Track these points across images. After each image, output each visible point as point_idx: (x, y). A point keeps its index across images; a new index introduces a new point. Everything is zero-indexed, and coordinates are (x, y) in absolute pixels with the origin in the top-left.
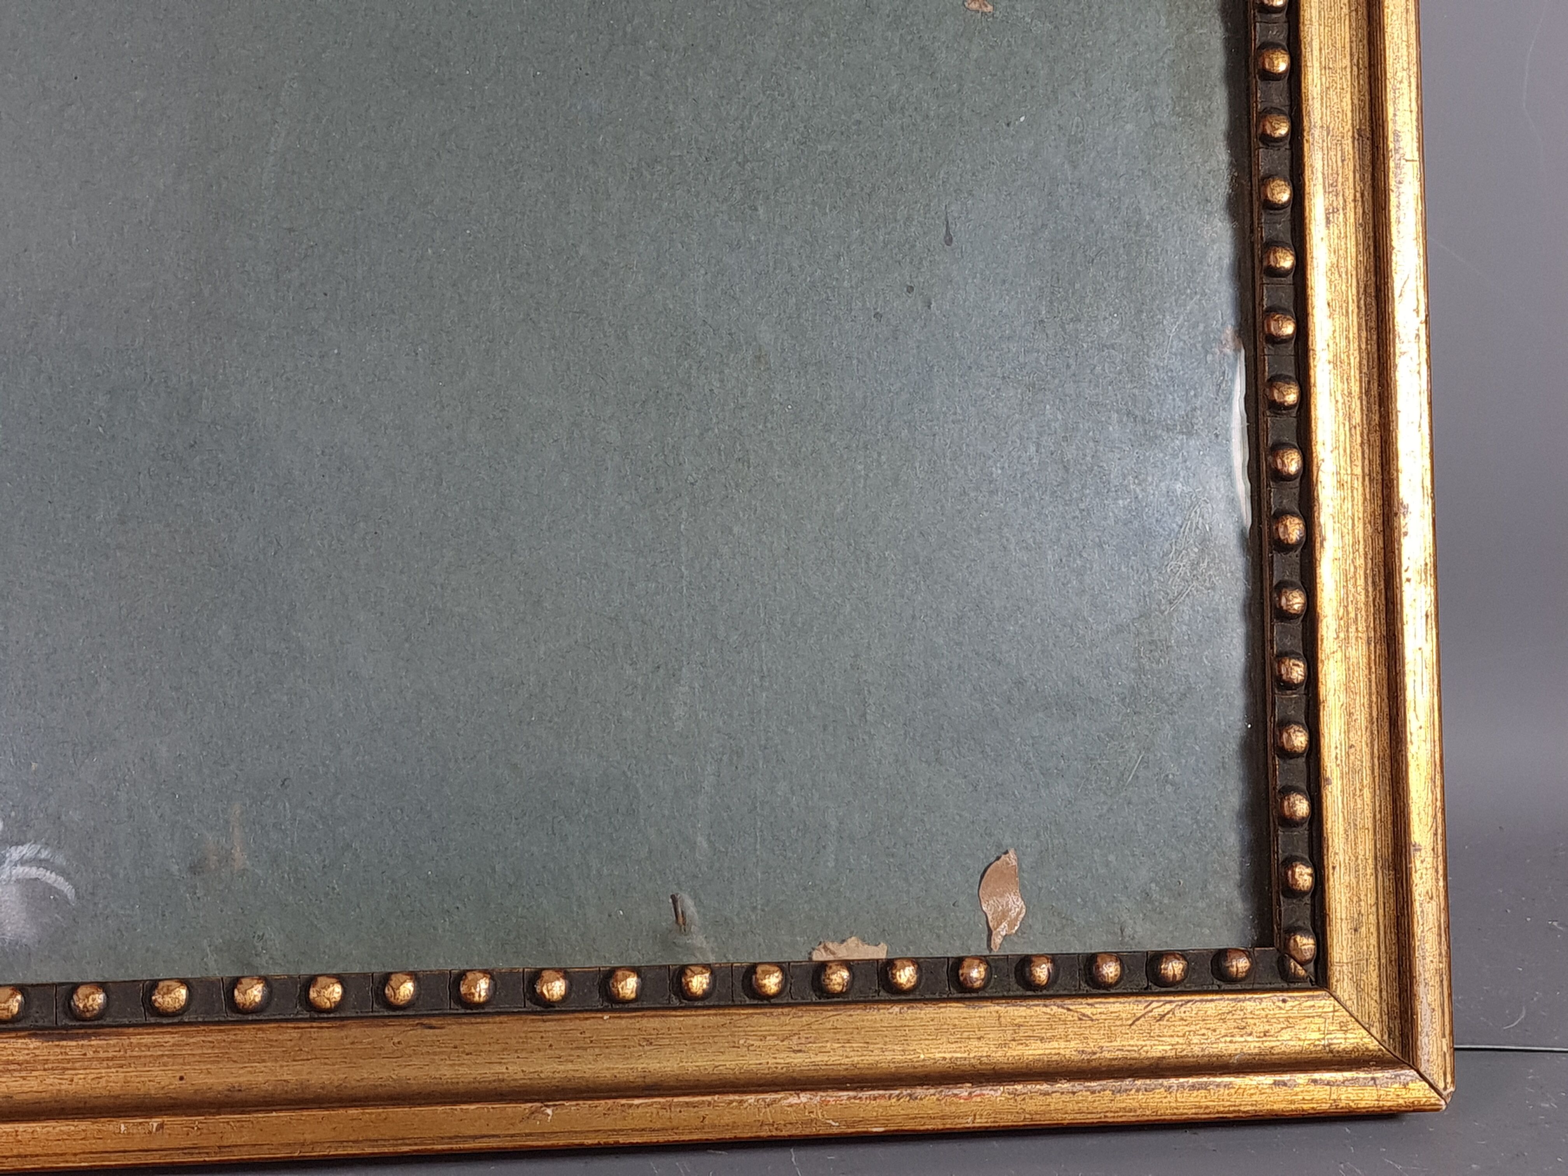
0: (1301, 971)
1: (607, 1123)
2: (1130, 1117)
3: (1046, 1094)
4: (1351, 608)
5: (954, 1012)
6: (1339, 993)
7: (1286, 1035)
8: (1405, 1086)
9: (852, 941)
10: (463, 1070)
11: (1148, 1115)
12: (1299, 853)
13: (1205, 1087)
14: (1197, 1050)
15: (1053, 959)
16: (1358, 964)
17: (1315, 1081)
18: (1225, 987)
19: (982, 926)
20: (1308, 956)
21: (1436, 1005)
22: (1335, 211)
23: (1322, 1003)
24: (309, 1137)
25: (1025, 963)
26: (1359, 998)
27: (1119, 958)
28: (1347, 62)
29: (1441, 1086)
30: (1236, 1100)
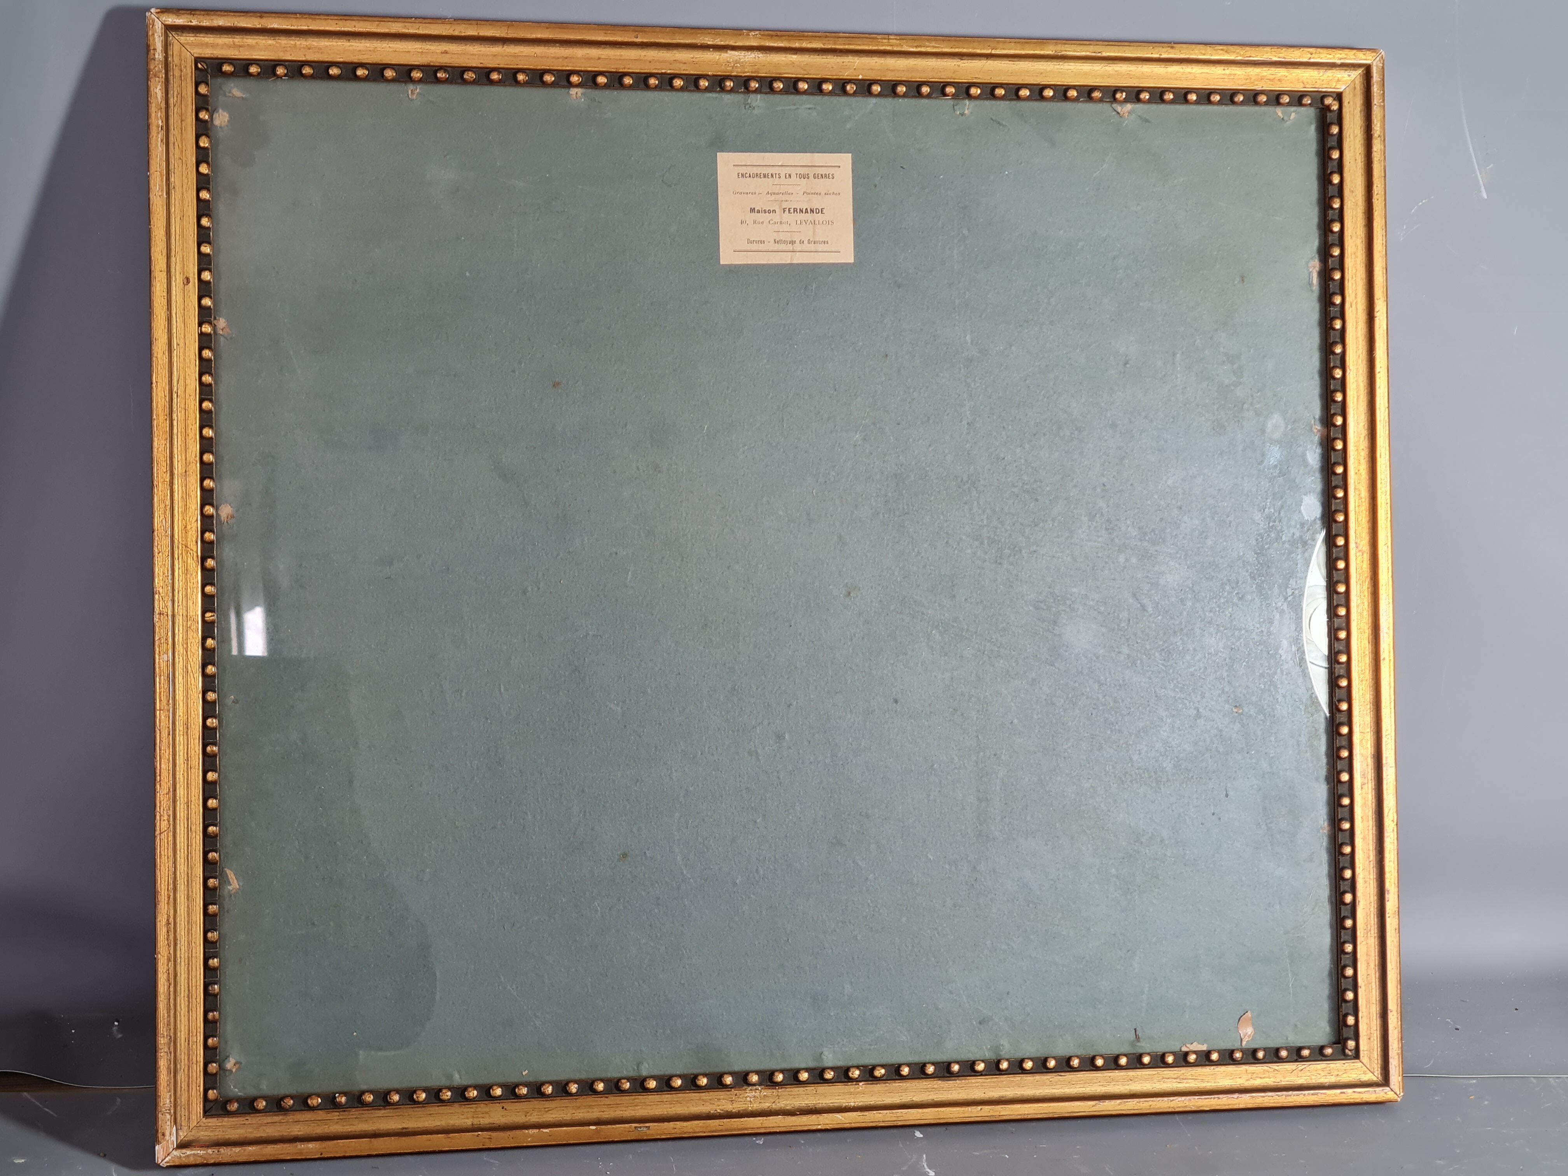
0: (1350, 1053)
1: (1119, 1107)
2: (1291, 1104)
3: (1263, 1097)
4: (1369, 926)
5: (1231, 1069)
6: (1363, 1061)
7: (1344, 1076)
8: (1386, 1093)
9: (1195, 1044)
10: (1071, 1090)
11: (1298, 1104)
12: (1350, 1012)
13: (1317, 1094)
14: (1314, 1081)
15: (1265, 1049)
16: (1370, 1050)
17: (1354, 1092)
18: (1323, 1058)
19: (1239, 1038)
20: (1353, 1048)
21: (1397, 1065)
22: (1364, 784)
23: (1357, 1064)
24: (1026, 1112)
25: (1255, 1051)
26: (1370, 1063)
27: (1287, 1049)
28: (1369, 730)
29: (1398, 1093)
30: (1327, 1098)
